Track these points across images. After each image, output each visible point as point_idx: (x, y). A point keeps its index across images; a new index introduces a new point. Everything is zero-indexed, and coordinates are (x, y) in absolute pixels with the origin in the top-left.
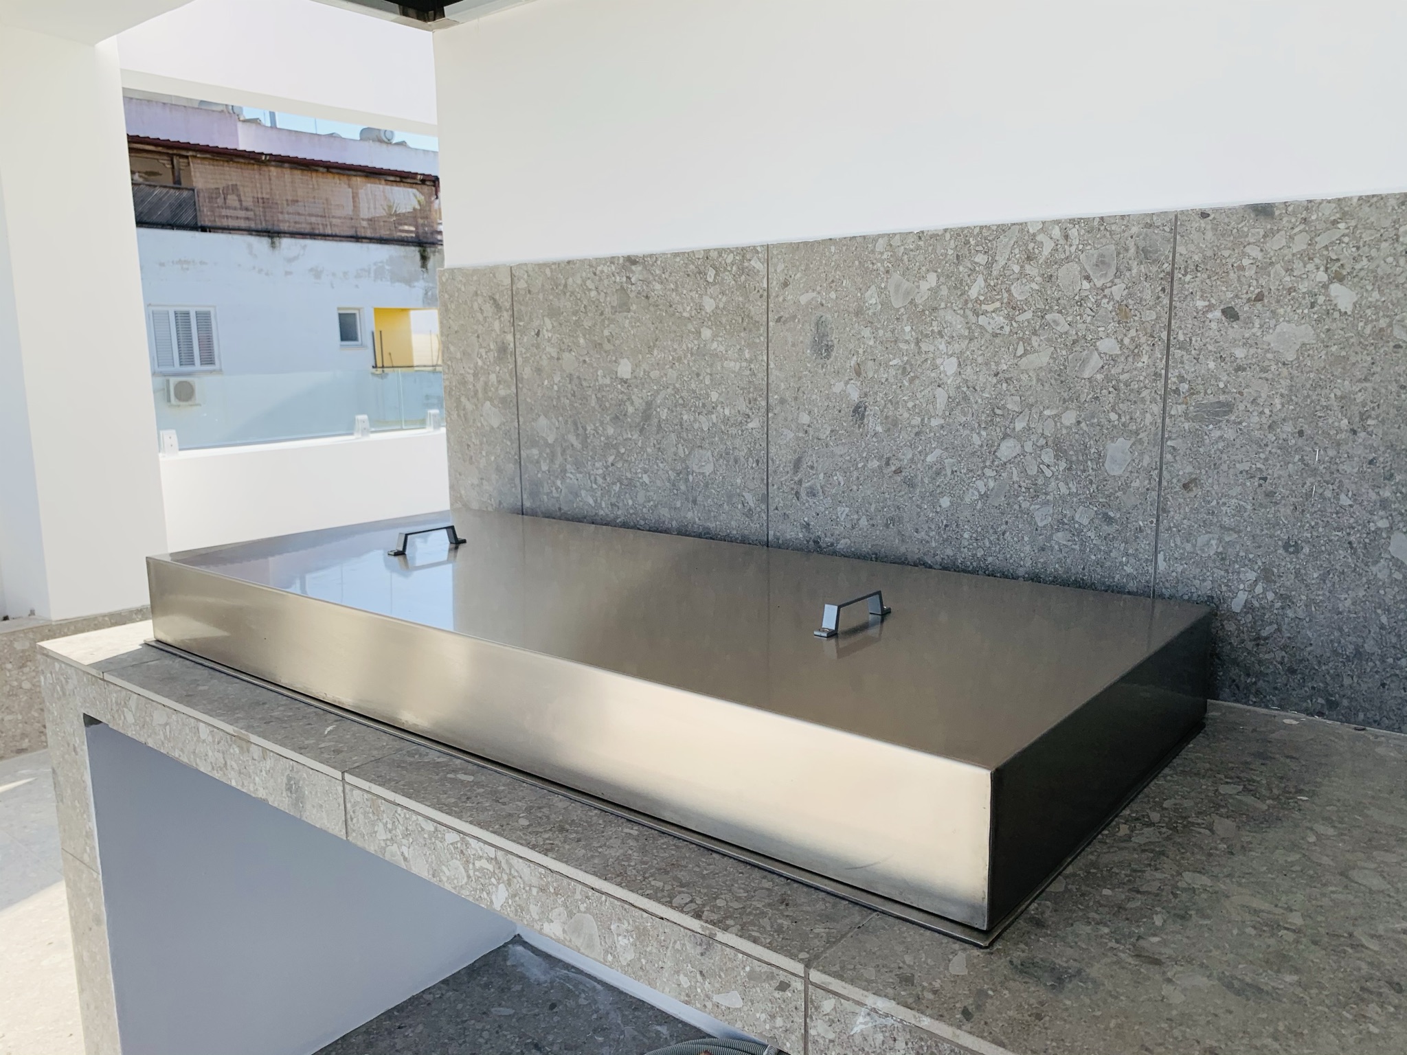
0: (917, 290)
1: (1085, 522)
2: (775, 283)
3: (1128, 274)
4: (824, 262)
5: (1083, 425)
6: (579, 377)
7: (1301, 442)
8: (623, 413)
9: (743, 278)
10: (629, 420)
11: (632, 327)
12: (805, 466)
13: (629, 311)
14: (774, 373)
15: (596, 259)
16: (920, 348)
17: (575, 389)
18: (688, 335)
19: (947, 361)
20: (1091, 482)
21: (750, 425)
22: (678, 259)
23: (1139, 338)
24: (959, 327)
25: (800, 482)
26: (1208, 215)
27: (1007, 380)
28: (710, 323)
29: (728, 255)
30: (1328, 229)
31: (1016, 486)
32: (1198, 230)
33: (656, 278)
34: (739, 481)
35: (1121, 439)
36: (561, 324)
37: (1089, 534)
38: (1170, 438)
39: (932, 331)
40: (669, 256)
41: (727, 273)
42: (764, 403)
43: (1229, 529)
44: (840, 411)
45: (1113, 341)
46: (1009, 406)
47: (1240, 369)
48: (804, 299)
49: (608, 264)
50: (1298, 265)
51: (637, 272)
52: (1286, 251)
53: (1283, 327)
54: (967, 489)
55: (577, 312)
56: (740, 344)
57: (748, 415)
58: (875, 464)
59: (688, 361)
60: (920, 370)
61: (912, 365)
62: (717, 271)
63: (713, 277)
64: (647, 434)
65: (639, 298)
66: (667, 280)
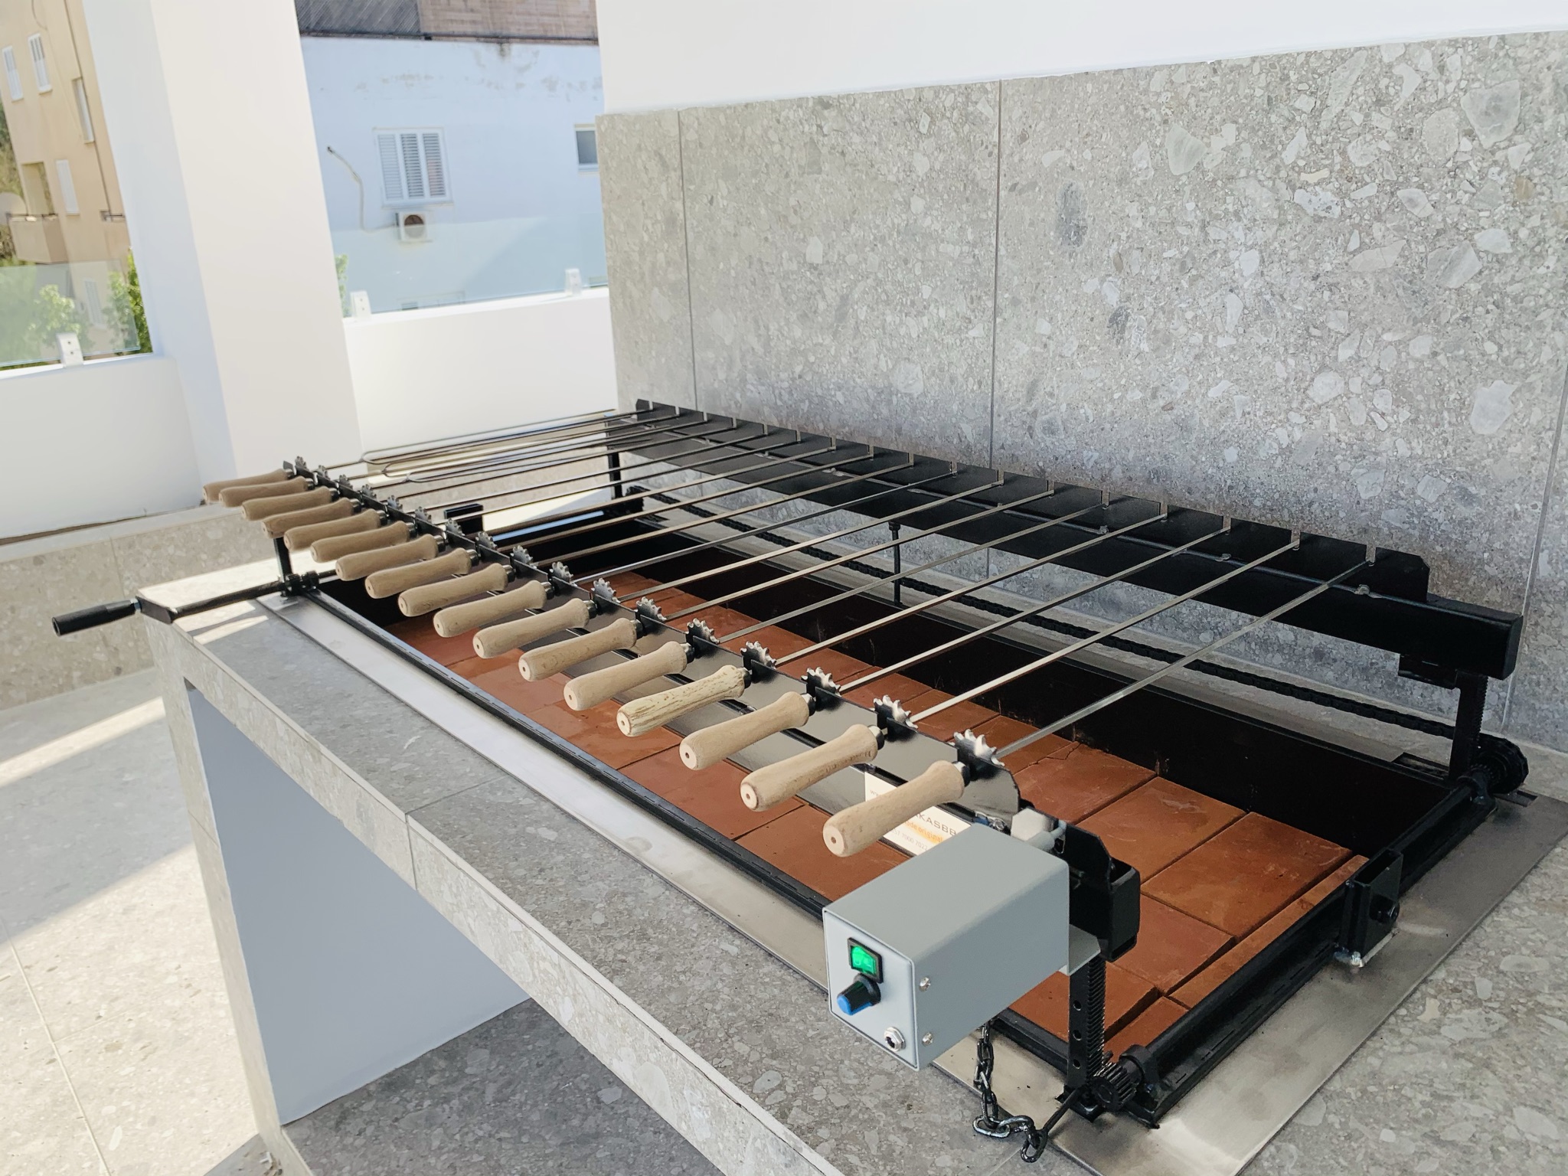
0: (1206, 150)
1: (1432, 498)
2: (1009, 135)
4: (1076, 106)
5: (1441, 358)
8: (813, 310)
9: (967, 128)
10: (820, 319)
11: (824, 194)
12: (1042, 393)
13: (820, 172)
14: (1006, 262)
15: (780, 101)
16: (1207, 234)
17: (756, 275)
18: (894, 207)
19: (1245, 255)
20: (1446, 443)
21: (972, 334)
22: (882, 101)
23: (1544, 230)
24: (1265, 205)
25: (1034, 414)
27: (1332, 287)
28: (922, 191)
29: (947, 95)
31: (1333, 440)
33: (855, 127)
34: (955, 407)
35: (1499, 383)
36: (738, 189)
37: (1435, 515)
39: (1226, 211)
40: (871, 97)
41: (946, 121)
42: (990, 304)
44: (1092, 319)
45: (1501, 232)
46: (1331, 325)
48: (1048, 160)
49: (795, 107)
51: (829, 121)
54: (1264, 440)
55: (757, 172)
56: (961, 220)
57: (970, 319)
58: (1137, 395)
59: (894, 242)
60: (1205, 267)
61: (1194, 259)
62: (932, 118)
63: (927, 127)
64: (842, 339)
65: (833, 154)
66: (868, 130)
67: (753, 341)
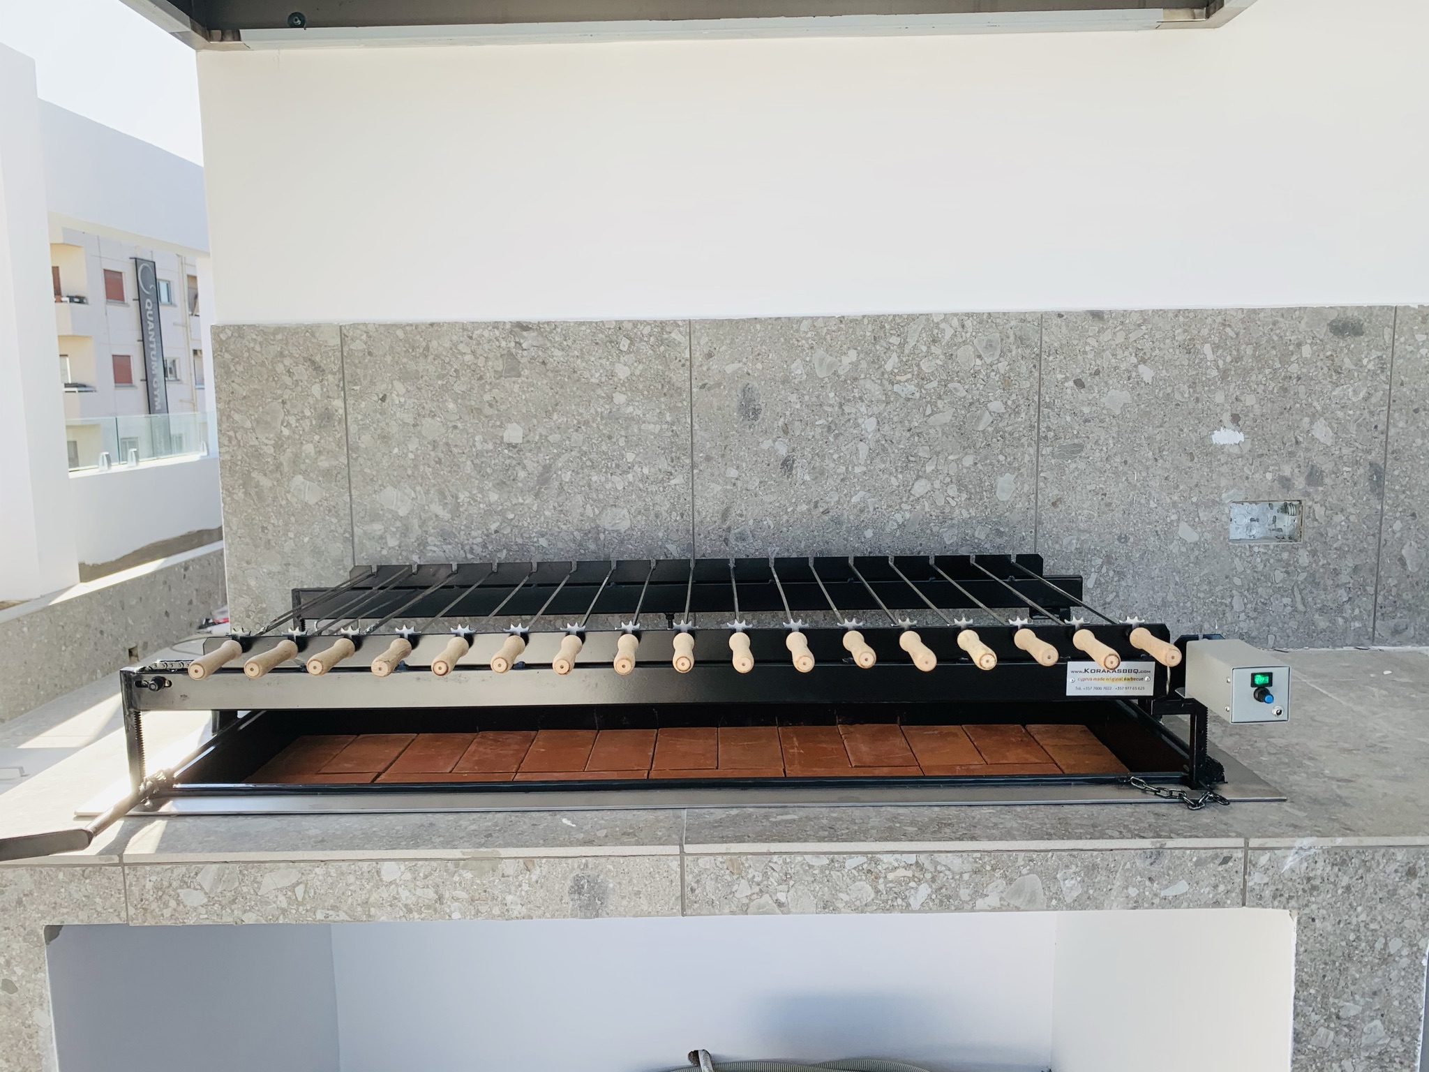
0: (839, 364)
1: (983, 537)
2: (698, 354)
3: (1009, 354)
4: (749, 337)
5: (979, 465)
6: (447, 444)
7: (1126, 468)
8: (512, 478)
9: (662, 348)
10: (520, 485)
11: (524, 392)
12: (734, 514)
13: (519, 376)
14: (700, 434)
15: (473, 323)
16: (843, 410)
17: (442, 456)
18: (597, 400)
19: (867, 421)
20: (986, 508)
21: (673, 482)
22: (583, 328)
23: (1018, 401)
24: (877, 393)
25: (728, 530)
26: (1063, 316)
27: (919, 435)
28: (624, 389)
29: (645, 326)
30: (1135, 330)
31: (928, 515)
32: (1056, 325)
33: (556, 345)
34: (660, 534)
35: (1007, 474)
37: (986, 546)
38: (1042, 471)
39: (854, 397)
40: (572, 324)
41: (644, 343)
42: (688, 461)
43: (1084, 531)
44: (769, 465)
45: (999, 402)
46: (921, 454)
47: (1086, 421)
48: (729, 369)
49: (490, 328)
50: (1119, 352)
51: (529, 340)
52: (1112, 342)
53: (1112, 392)
54: (888, 522)
55: (444, 376)
56: (659, 408)
57: (671, 474)
58: (804, 507)
59: (598, 424)
60: (843, 428)
61: (836, 424)
62: (631, 341)
63: (627, 346)
64: (545, 498)
65: (533, 363)
66: (569, 347)
67: (437, 508)
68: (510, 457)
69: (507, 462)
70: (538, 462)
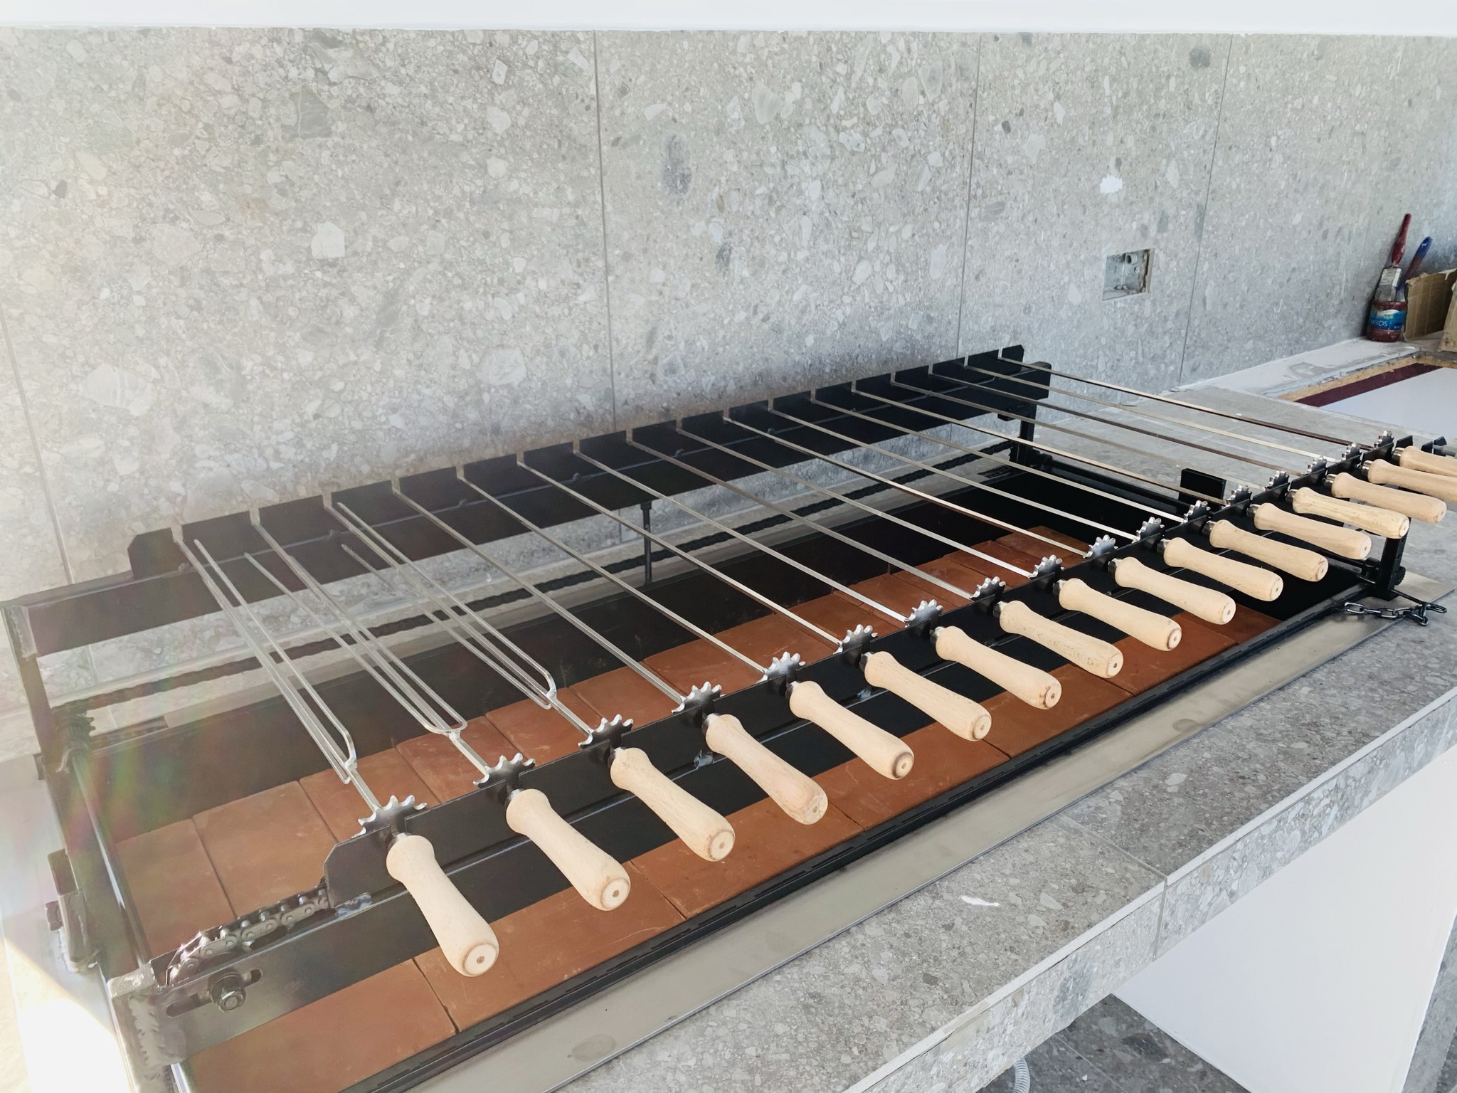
0: (781, 103)
1: (915, 327)
2: (607, 88)
3: (950, 90)
4: (675, 62)
5: (916, 237)
7: (1036, 228)
8: (333, 320)
9: (556, 79)
10: (349, 330)
11: (339, 163)
12: (661, 338)
13: (328, 133)
14: (614, 220)
15: (230, 30)
16: (786, 172)
17: (201, 294)
18: (465, 172)
19: (811, 185)
20: (920, 289)
21: (582, 299)
22: (432, 43)
23: (956, 151)
24: (822, 145)
25: (655, 361)
26: (998, 39)
27: (862, 201)
28: (504, 151)
29: (529, 41)
30: (1055, 57)
31: (867, 307)
32: (992, 51)
33: (388, 74)
34: (569, 381)
35: (941, 245)
37: (919, 337)
38: (970, 238)
39: (798, 152)
40: (413, 35)
41: (529, 71)
42: (601, 264)
44: (701, 259)
45: (939, 154)
46: (863, 228)
47: (1009, 173)
48: (651, 112)
49: (264, 41)
50: (1041, 86)
51: (340, 64)
52: (1036, 74)
53: (1031, 137)
54: (829, 321)
56: (557, 180)
57: (578, 285)
59: (467, 214)
60: (785, 197)
61: (778, 193)
62: (510, 67)
63: (503, 77)
64: (393, 347)
65: (350, 110)
66: (412, 79)
67: (205, 393)
68: (326, 285)
69: (323, 292)
70: (375, 288)
